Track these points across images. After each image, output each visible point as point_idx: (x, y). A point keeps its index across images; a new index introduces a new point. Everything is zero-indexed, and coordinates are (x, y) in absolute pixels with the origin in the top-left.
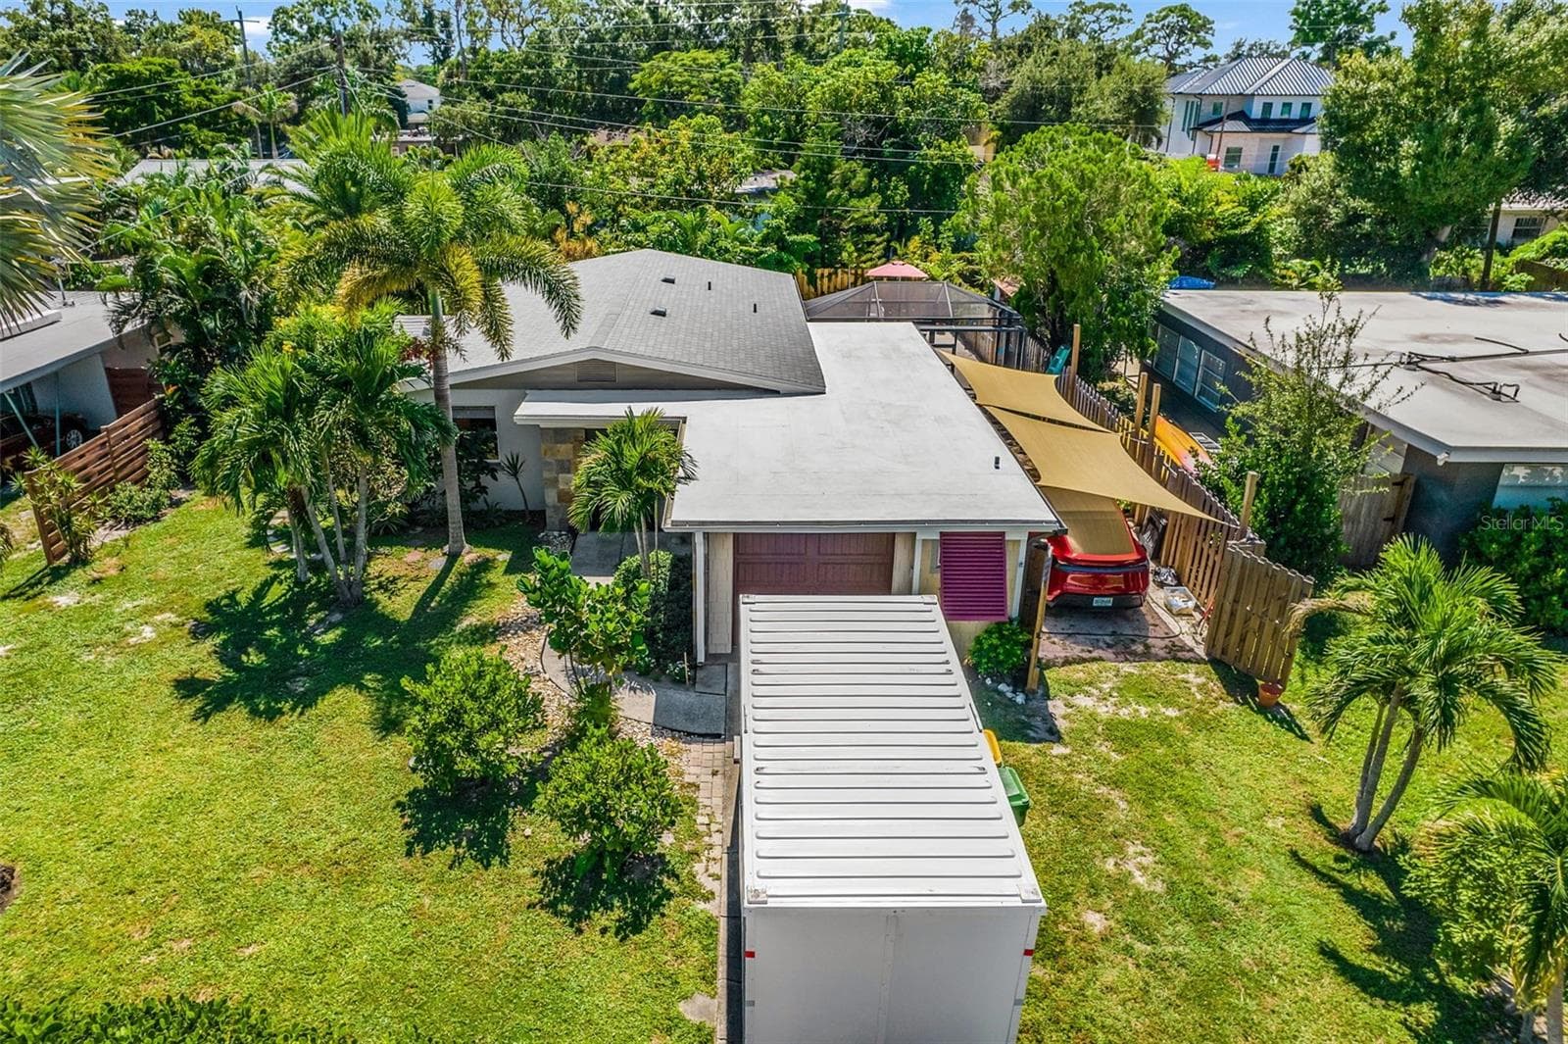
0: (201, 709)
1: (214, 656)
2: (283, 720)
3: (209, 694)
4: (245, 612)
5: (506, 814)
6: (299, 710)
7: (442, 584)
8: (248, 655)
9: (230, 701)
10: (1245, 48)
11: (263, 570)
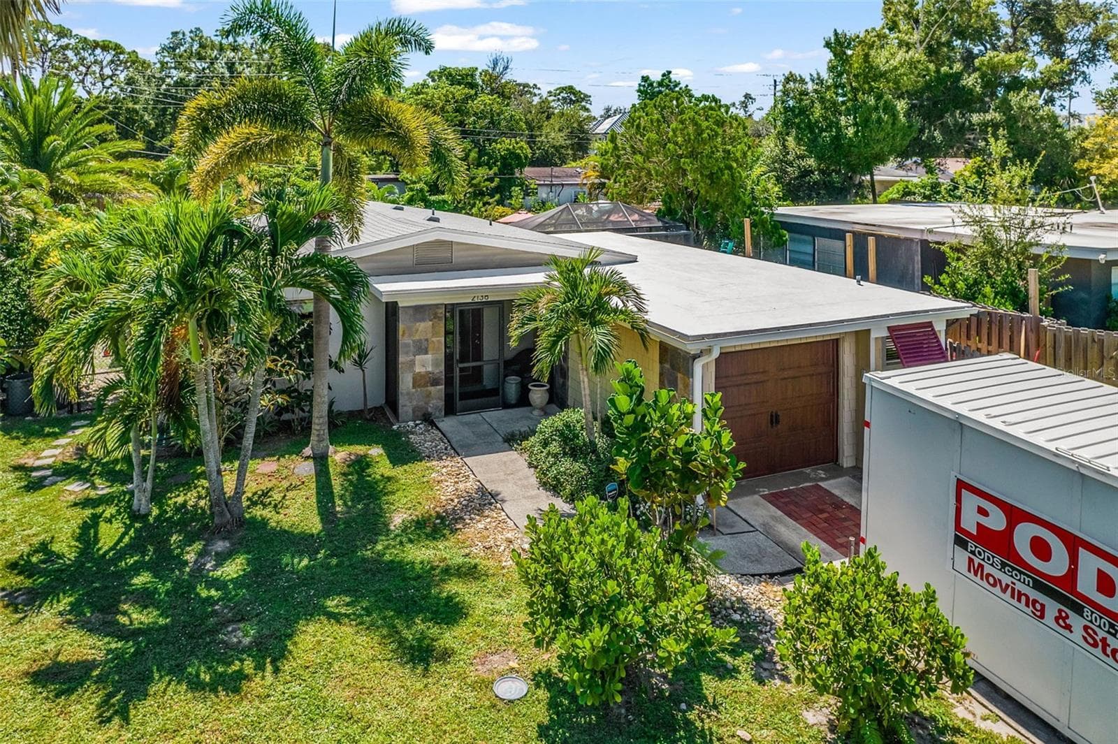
0: (106, 702)
1: (71, 628)
2: (256, 685)
3: (100, 680)
4: (78, 563)
5: (688, 723)
6: (269, 668)
7: (330, 486)
8: (125, 613)
9: (146, 679)
10: (612, 112)
11: (69, 513)
